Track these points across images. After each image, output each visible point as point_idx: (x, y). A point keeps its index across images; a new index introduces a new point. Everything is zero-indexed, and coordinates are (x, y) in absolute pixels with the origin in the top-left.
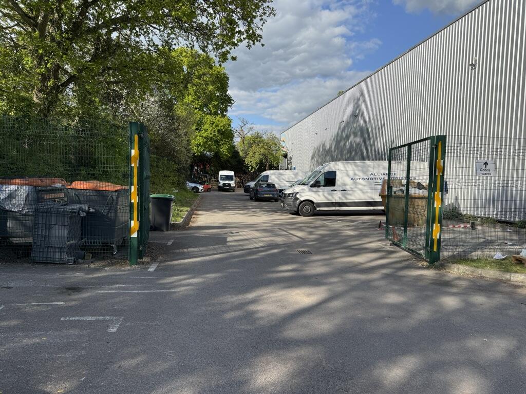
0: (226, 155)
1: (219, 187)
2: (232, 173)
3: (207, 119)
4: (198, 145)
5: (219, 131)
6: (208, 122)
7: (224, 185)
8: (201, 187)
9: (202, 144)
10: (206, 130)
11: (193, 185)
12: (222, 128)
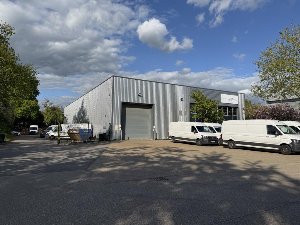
0: (34, 118)
1: (30, 133)
2: (37, 126)
3: (25, 101)
4: (19, 114)
5: (31, 107)
6: (25, 103)
7: (32, 132)
8: (19, 133)
9: (21, 113)
10: (24, 107)
11: (15, 132)
12: (32, 106)
